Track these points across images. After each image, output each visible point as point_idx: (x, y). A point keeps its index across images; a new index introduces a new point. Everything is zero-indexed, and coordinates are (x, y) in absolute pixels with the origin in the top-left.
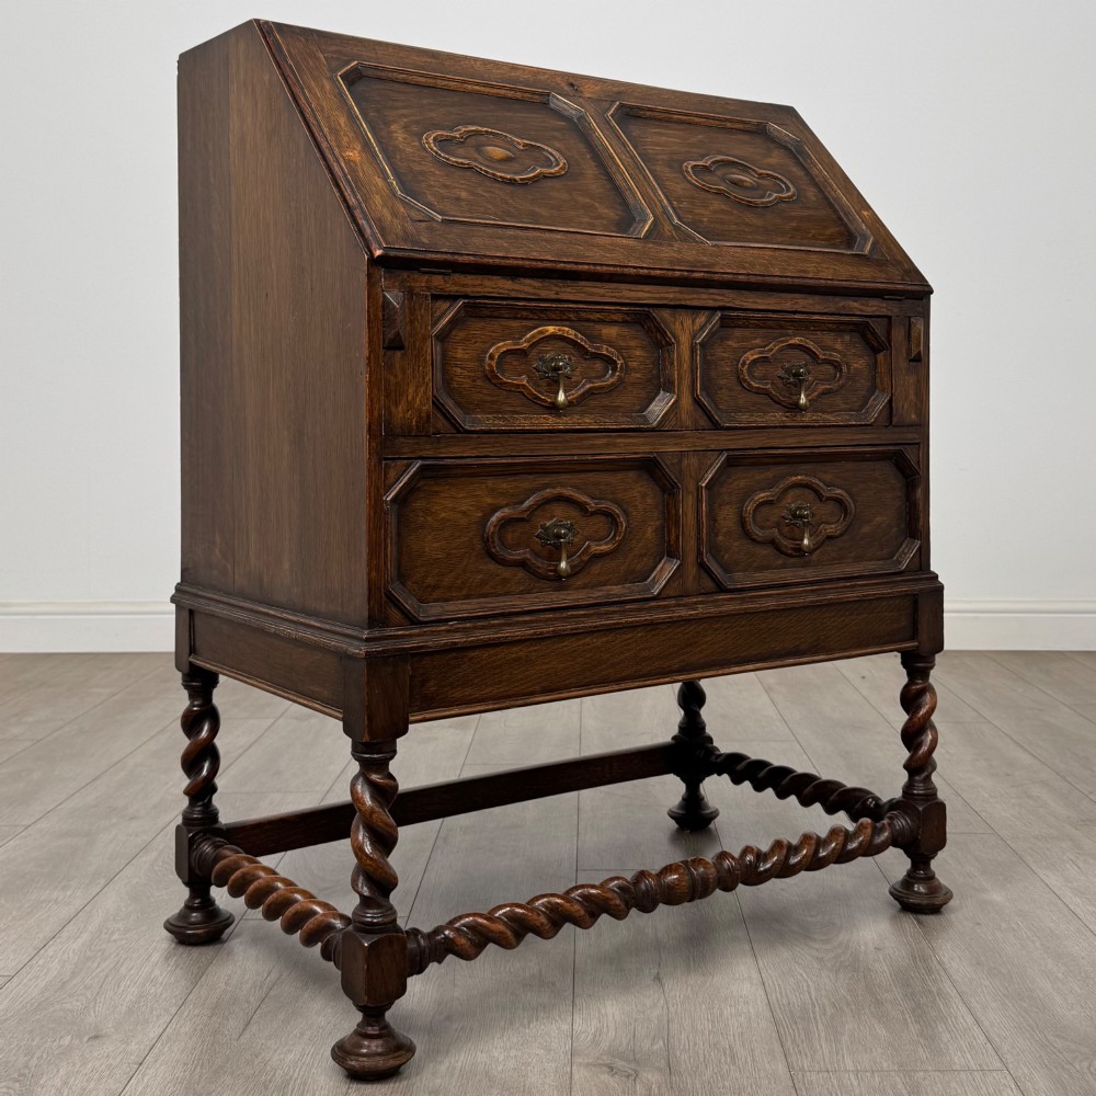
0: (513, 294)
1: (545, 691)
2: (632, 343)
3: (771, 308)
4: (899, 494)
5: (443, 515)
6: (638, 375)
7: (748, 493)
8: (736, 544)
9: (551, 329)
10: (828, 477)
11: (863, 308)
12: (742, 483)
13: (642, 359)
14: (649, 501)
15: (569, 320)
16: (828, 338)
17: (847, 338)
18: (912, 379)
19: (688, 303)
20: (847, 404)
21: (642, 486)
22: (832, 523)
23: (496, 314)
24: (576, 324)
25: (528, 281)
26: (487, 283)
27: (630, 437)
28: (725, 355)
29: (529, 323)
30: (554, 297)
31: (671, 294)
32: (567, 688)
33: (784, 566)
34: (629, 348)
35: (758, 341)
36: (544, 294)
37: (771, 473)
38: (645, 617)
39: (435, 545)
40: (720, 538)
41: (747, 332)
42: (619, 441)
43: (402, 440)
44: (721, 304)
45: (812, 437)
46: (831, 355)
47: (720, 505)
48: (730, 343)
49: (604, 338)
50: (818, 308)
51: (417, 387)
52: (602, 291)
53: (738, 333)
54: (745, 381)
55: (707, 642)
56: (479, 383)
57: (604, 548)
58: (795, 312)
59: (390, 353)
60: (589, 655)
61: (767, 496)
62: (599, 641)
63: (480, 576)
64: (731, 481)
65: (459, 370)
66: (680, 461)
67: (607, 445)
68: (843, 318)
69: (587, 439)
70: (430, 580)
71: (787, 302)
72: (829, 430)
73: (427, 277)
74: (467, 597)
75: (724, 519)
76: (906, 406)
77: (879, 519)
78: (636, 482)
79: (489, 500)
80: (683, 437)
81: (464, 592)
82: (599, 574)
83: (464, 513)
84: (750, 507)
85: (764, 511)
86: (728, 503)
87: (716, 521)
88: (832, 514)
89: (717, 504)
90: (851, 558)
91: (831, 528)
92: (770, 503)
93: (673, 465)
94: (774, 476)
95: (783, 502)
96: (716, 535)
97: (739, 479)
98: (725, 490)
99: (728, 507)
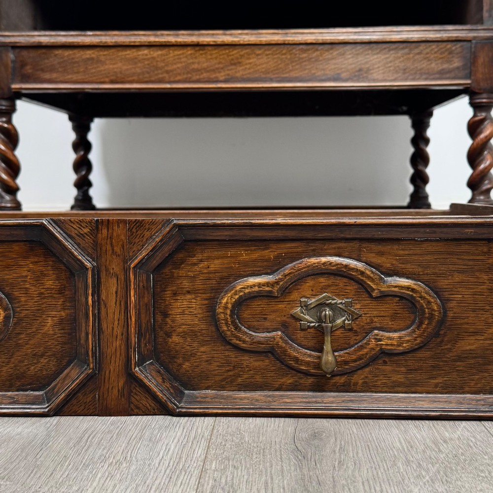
7: (226, 280)
8: (202, 349)
10: (386, 262)
12: (215, 265)
14: (49, 283)
21: (35, 263)
22: (395, 331)
33: (294, 388)
37: (270, 253)
40: (175, 339)
47: (175, 294)
61: (260, 285)
64: (194, 260)
75: (183, 313)
78: (26, 257)
84: (227, 299)
85: (258, 306)
86: (189, 292)
87: (166, 315)
88: (394, 317)
89: (168, 293)
90: (436, 385)
91: (390, 338)
92: (269, 296)
93: (82, 236)
94: (276, 257)
95: (295, 295)
96: (169, 335)
97: (209, 258)
98: (182, 273)
99: (189, 296)
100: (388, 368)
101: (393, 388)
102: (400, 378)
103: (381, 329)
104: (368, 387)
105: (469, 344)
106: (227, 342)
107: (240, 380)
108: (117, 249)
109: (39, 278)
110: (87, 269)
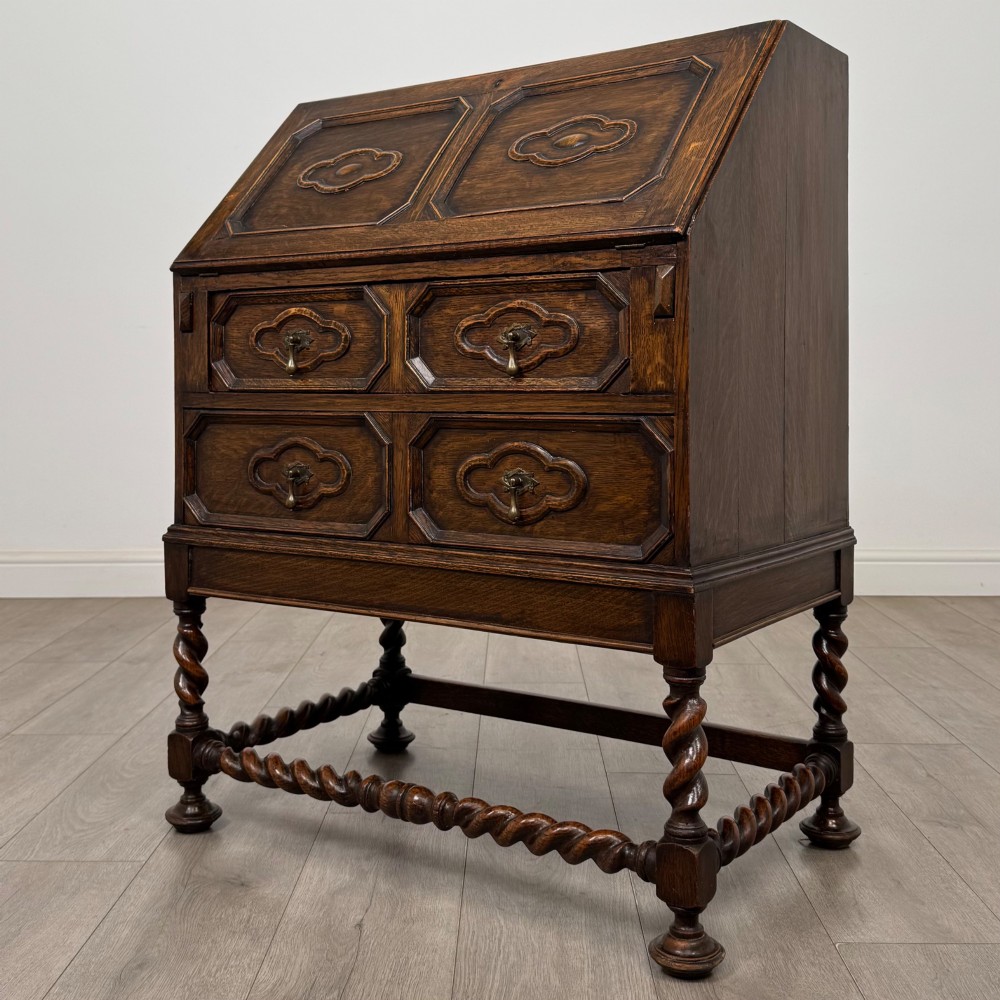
0: (259, 286)
1: (275, 595)
2: (358, 317)
3: (477, 273)
4: (650, 472)
5: (223, 451)
6: (362, 345)
7: (463, 455)
8: (450, 503)
9: (293, 310)
10: (553, 447)
11: (588, 262)
12: (456, 445)
13: (365, 331)
14: (370, 454)
15: (306, 301)
16: (556, 299)
17: (581, 296)
18: (660, 338)
19: (394, 278)
20: (578, 368)
21: (363, 441)
22: (559, 496)
23: (255, 302)
24: (314, 304)
25: (269, 274)
26: (241, 279)
27: (346, 398)
28: (443, 323)
29: (279, 307)
30: (287, 284)
31: (379, 271)
32: (290, 597)
33: (501, 532)
34: (355, 321)
35: (476, 307)
36: (279, 283)
37: (487, 437)
38: (349, 553)
39: (218, 472)
40: (435, 495)
41: (465, 300)
42: (338, 401)
43: (192, 395)
44: (425, 275)
45: (525, 403)
46: (557, 316)
47: (435, 464)
48: (448, 311)
49: (335, 314)
50: (531, 268)
51: (199, 358)
52: (322, 276)
53: (455, 301)
54: (459, 346)
55: (405, 588)
56: (247, 354)
57: (331, 490)
58: (507, 276)
59: (186, 334)
60: (305, 575)
61: (480, 460)
62: (315, 565)
63: (245, 499)
64: (445, 441)
65: (234, 346)
66: (392, 420)
67: (328, 404)
68: (563, 276)
69: (312, 398)
70: (214, 497)
71: (496, 266)
72: (546, 396)
73: (205, 280)
74: (237, 513)
75: (438, 478)
76: (649, 372)
77: (621, 498)
78: (359, 437)
79: (251, 443)
80: (391, 399)
81: (235, 509)
82: (329, 511)
83: (235, 450)
84: (462, 469)
85: (480, 474)
86: (442, 463)
87: (430, 479)
88: (559, 486)
89: (431, 463)
90: (583, 536)
91: (555, 501)
92: (484, 467)
93: (385, 424)
94: (491, 441)
95: (501, 468)
96: (431, 492)
97: (454, 441)
98: (439, 450)
99: (442, 466)
100: (555, 522)
101: (558, 536)
102: (562, 529)
103: (551, 494)
104: (543, 535)
105: (603, 507)
106: (463, 499)
107: (470, 525)
108: (403, 433)
109: (365, 450)
110: (384, 445)
